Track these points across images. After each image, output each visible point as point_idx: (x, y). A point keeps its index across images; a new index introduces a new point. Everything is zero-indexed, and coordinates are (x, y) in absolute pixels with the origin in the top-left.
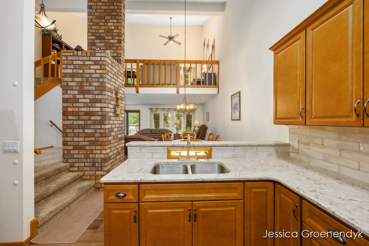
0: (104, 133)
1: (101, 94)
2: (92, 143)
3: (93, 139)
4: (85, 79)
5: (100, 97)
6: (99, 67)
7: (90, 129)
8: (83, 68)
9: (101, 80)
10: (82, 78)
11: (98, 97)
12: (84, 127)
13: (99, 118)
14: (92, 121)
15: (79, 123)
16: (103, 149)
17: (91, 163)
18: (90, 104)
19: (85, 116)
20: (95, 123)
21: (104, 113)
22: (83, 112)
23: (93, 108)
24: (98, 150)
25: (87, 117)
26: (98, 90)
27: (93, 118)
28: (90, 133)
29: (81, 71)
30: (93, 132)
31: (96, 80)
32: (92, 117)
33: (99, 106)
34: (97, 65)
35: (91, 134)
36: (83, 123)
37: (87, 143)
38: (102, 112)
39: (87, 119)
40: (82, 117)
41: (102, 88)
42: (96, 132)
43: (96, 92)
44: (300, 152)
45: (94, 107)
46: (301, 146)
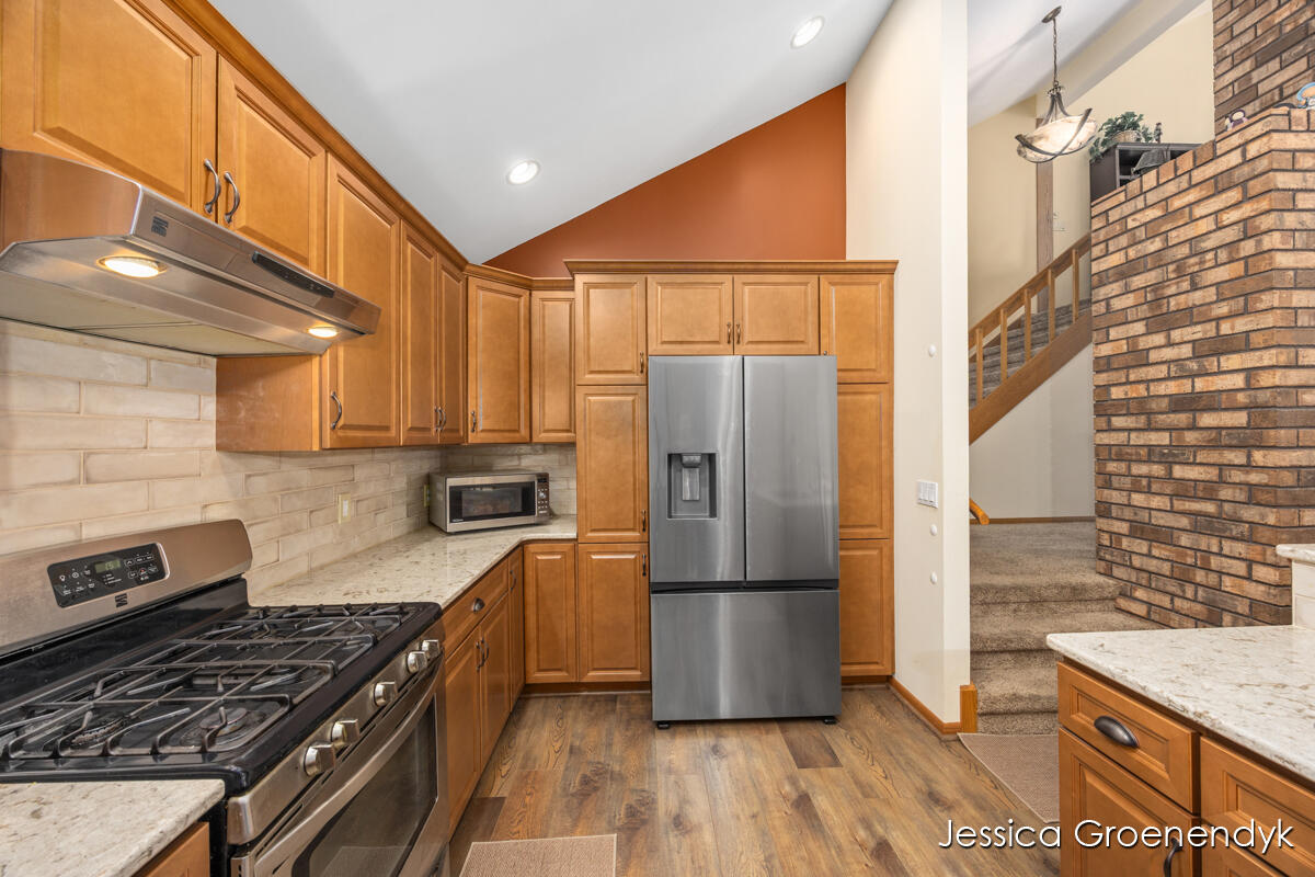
0: (1267, 485)
1: (1245, 312)
2: (1203, 525)
3: (1210, 508)
4: (1171, 268)
5: (1241, 325)
6: (1234, 195)
7: (1194, 464)
8: (1163, 229)
9: (1248, 247)
10: (1159, 270)
11: (1232, 328)
12: (1168, 457)
13: (1240, 418)
14: (1205, 434)
15: (1151, 440)
16: (1259, 558)
17: (1198, 607)
18: (1194, 366)
19: (1174, 412)
20: (1218, 439)
21: (1263, 397)
22: (1166, 400)
23: (1210, 378)
24: (1235, 558)
25: (1182, 419)
26: (1233, 298)
27: (1207, 420)
28: (1195, 481)
29: (1157, 244)
30: (1208, 477)
31: (1223, 255)
32: (1205, 415)
33: (1237, 367)
34: (1224, 190)
35: (1201, 486)
36: (1167, 442)
37: (1184, 522)
38: (1252, 392)
39: (1181, 425)
40: (1160, 416)
41: (1250, 284)
42: (1222, 481)
43: (1223, 309)
45: (1215, 374)
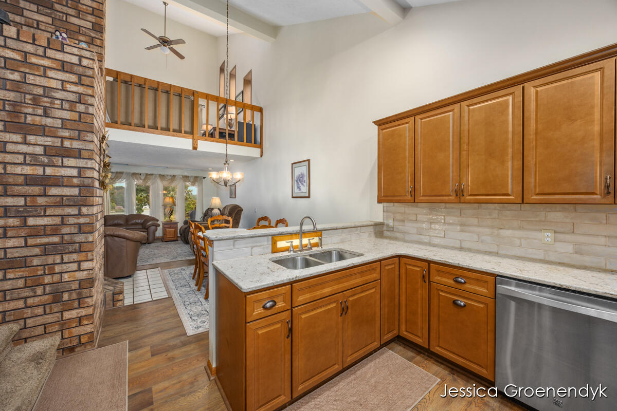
0: (88, 223)
1: (79, 139)
2: (46, 250)
3: (56, 239)
4: (28, 96)
5: (76, 145)
6: (72, 78)
7: (45, 216)
8: (22, 69)
9: (81, 108)
10: (18, 94)
11: (71, 145)
12: (23, 214)
13: (75, 191)
14: (52, 199)
15: (7, 202)
16: (84, 259)
17: (46, 297)
18: (45, 160)
19: (27, 185)
20: (61, 202)
21: (87, 182)
22: (22, 178)
23: (57, 169)
24: (71, 262)
25: (36, 190)
26: (72, 130)
27: (54, 191)
28: (45, 226)
30: (54, 223)
31: (66, 105)
32: (53, 188)
33: (73, 165)
34: (67, 72)
35: (48, 228)
36: (22, 203)
37: (37, 251)
38: (82, 179)
39: (35, 194)
40: (16, 187)
41: (82, 127)
42: (63, 224)
43: (66, 134)
44: (395, 230)
45: (59, 166)
46: (397, 223)
